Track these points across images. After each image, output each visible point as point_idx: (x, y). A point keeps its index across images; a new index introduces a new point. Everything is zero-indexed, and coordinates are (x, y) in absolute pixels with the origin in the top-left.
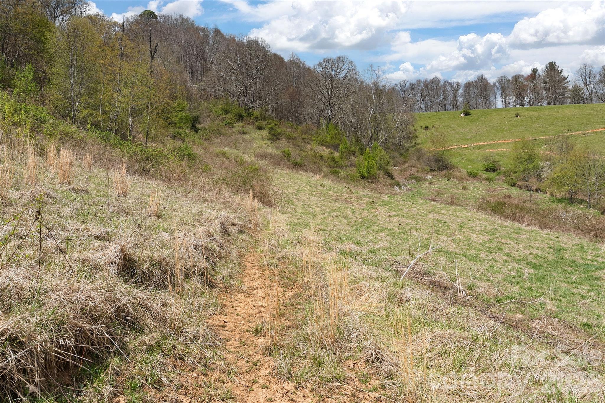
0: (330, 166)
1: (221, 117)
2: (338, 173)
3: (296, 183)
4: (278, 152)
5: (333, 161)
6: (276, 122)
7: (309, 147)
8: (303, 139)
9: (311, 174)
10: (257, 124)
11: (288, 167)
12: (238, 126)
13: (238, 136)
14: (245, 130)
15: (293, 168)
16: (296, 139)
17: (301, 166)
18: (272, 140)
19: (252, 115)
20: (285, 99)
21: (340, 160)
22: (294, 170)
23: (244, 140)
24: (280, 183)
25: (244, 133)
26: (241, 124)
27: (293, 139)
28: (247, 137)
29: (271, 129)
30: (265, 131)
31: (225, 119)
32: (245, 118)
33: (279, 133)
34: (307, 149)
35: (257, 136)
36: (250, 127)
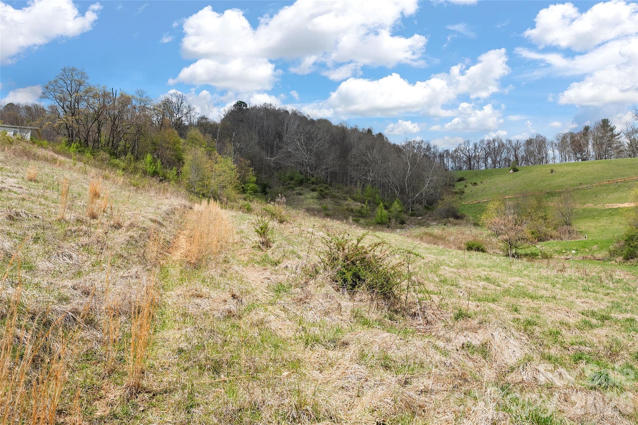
1: (288, 182)
4: (320, 207)
5: (360, 212)
6: (327, 185)
8: (344, 197)
10: (312, 187)
12: (298, 189)
13: (295, 196)
14: (302, 192)
16: (338, 197)
18: (319, 198)
23: (299, 200)
27: (335, 198)
28: (303, 197)
29: (321, 190)
30: (316, 192)
31: (289, 184)
32: (304, 183)
33: (326, 194)
34: (344, 204)
35: (309, 196)
36: (306, 189)
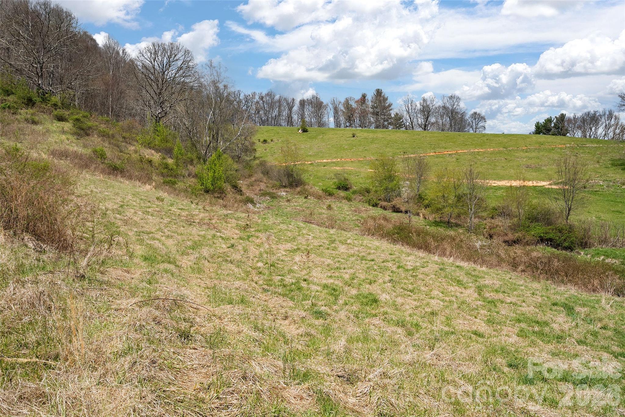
0: (162, 175)
2: (174, 183)
3: (117, 194)
4: (88, 152)
5: (166, 168)
6: (86, 114)
7: (133, 148)
8: (124, 138)
9: (138, 183)
10: (55, 113)
11: (103, 172)
12: (25, 112)
13: (23, 125)
14: (36, 118)
15: (109, 174)
16: (113, 136)
17: (121, 172)
18: (78, 135)
19: (49, 101)
20: (98, 86)
21: (175, 167)
22: (111, 176)
23: (33, 132)
24: (89, 193)
25: (34, 122)
26: (30, 111)
27: (109, 137)
28: (39, 128)
29: (78, 120)
30: (68, 123)
31: (4, 101)
32: (38, 103)
33: (90, 128)
34: (130, 150)
35: (55, 129)
36: (45, 116)
